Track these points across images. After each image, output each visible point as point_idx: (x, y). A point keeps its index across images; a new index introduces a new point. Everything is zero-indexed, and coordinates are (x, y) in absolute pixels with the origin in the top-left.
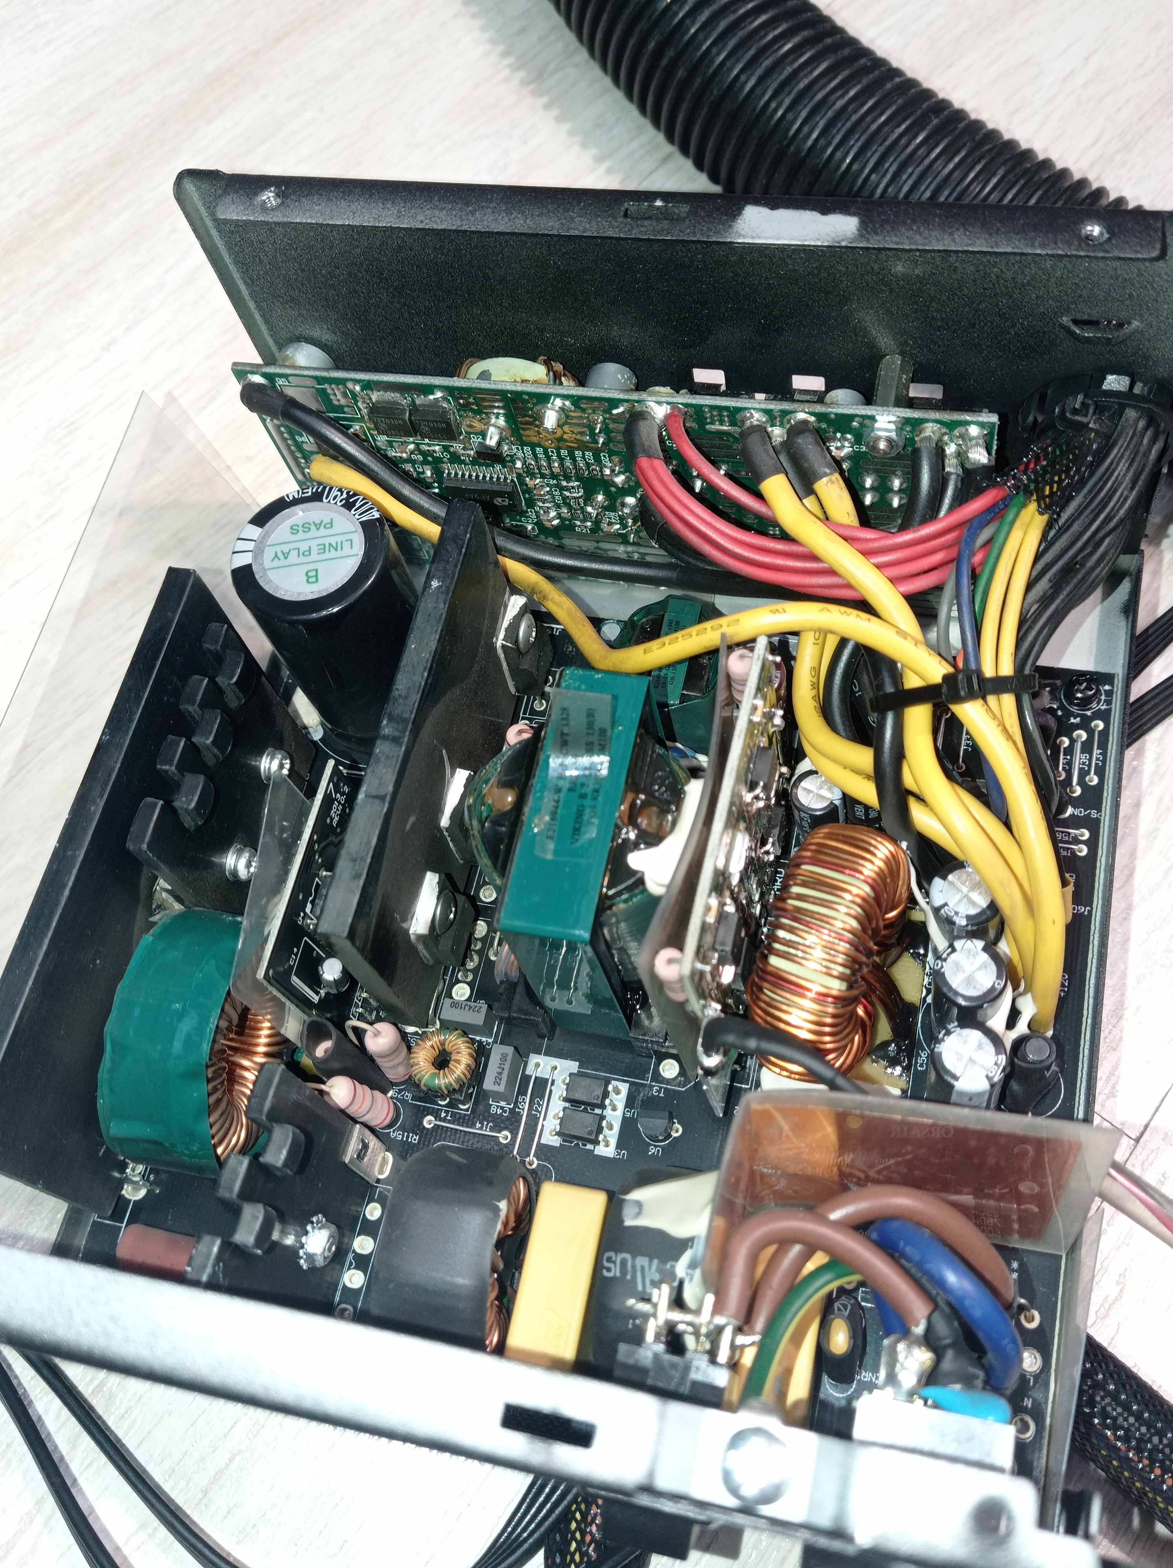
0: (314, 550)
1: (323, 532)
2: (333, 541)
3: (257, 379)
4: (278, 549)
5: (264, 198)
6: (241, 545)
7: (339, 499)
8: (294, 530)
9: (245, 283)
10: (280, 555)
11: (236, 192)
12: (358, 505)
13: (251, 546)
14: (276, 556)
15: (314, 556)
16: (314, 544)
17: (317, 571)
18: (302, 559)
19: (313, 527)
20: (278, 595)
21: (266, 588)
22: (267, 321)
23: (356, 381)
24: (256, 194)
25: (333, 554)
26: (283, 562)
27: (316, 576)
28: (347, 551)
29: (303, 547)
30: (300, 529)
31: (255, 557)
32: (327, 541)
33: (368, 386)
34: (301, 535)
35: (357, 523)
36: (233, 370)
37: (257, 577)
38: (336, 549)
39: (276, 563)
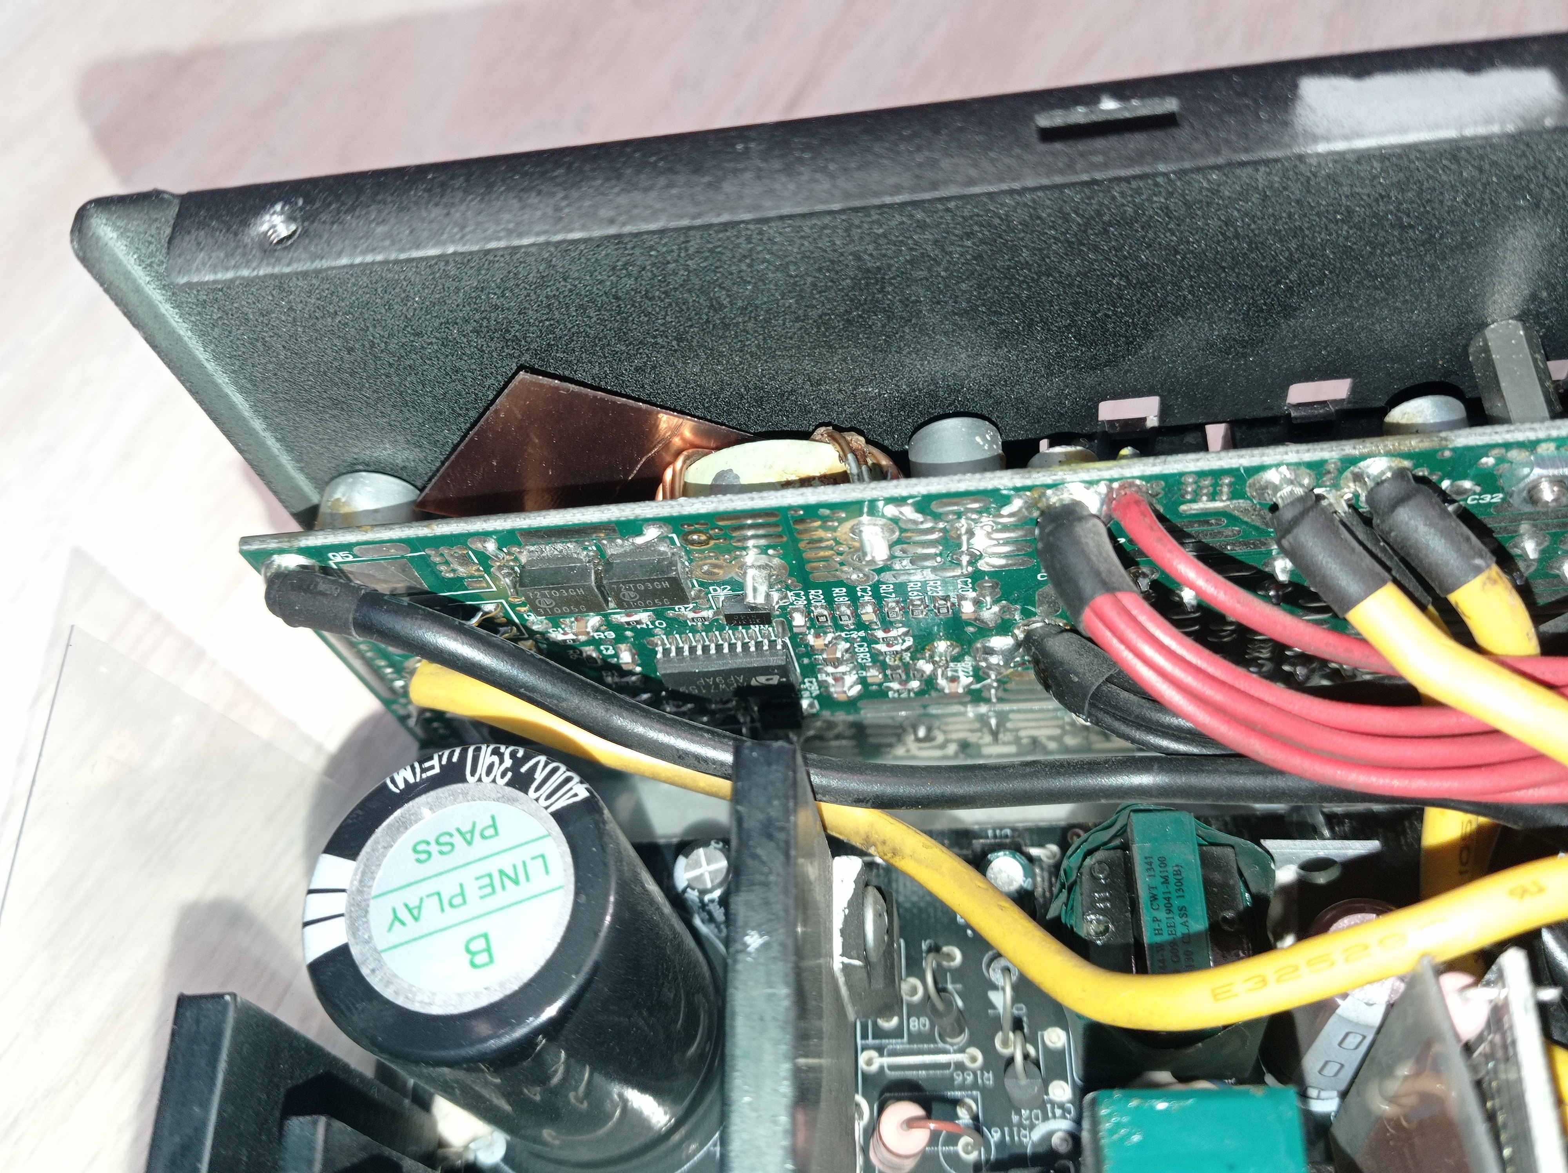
0: (472, 892)
1: (481, 847)
2: (505, 862)
3: (291, 561)
4: (396, 900)
5: (265, 227)
6: (318, 906)
7: (497, 771)
8: (420, 852)
9: (241, 389)
10: (404, 914)
11: (202, 225)
12: (539, 776)
13: (337, 903)
14: (396, 918)
15: (475, 905)
16: (467, 876)
17: (485, 936)
18: (452, 916)
19: (457, 840)
20: (416, 1006)
21: (388, 993)
22: (290, 449)
23: (484, 535)
24: (245, 223)
25: (513, 892)
26: (413, 928)
27: (488, 949)
28: (539, 881)
29: (448, 887)
30: (434, 848)
31: (353, 929)
32: (492, 866)
33: (507, 539)
34: (438, 863)
35: (546, 814)
36: (242, 552)
37: (365, 971)
38: (516, 882)
39: (399, 934)
